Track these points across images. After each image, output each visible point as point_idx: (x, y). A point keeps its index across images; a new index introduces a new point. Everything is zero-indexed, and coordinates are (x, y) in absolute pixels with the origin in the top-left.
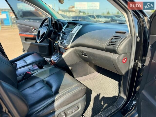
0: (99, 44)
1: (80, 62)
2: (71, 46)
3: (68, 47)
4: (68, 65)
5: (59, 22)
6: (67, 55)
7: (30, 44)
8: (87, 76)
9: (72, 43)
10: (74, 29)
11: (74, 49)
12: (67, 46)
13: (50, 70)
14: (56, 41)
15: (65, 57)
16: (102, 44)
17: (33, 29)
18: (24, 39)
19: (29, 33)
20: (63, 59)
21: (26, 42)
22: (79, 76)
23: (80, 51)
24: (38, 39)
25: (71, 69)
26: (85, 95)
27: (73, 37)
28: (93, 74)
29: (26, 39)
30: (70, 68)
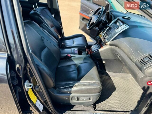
0: (132, 55)
1: (115, 60)
2: (110, 44)
3: (107, 44)
4: (102, 59)
5: (112, 14)
6: (104, 50)
7: (85, 24)
8: (119, 74)
9: (111, 41)
10: (119, 28)
11: (112, 47)
12: (107, 42)
13: (85, 59)
14: (102, 32)
15: (101, 51)
16: (134, 57)
17: (91, 11)
18: (82, 18)
19: (87, 14)
20: (99, 52)
21: (83, 21)
22: (111, 71)
23: (116, 51)
24: (88, 26)
25: (104, 63)
26: (99, 93)
27: (115, 35)
28: (127, 74)
29: (83, 19)
30: (103, 61)
